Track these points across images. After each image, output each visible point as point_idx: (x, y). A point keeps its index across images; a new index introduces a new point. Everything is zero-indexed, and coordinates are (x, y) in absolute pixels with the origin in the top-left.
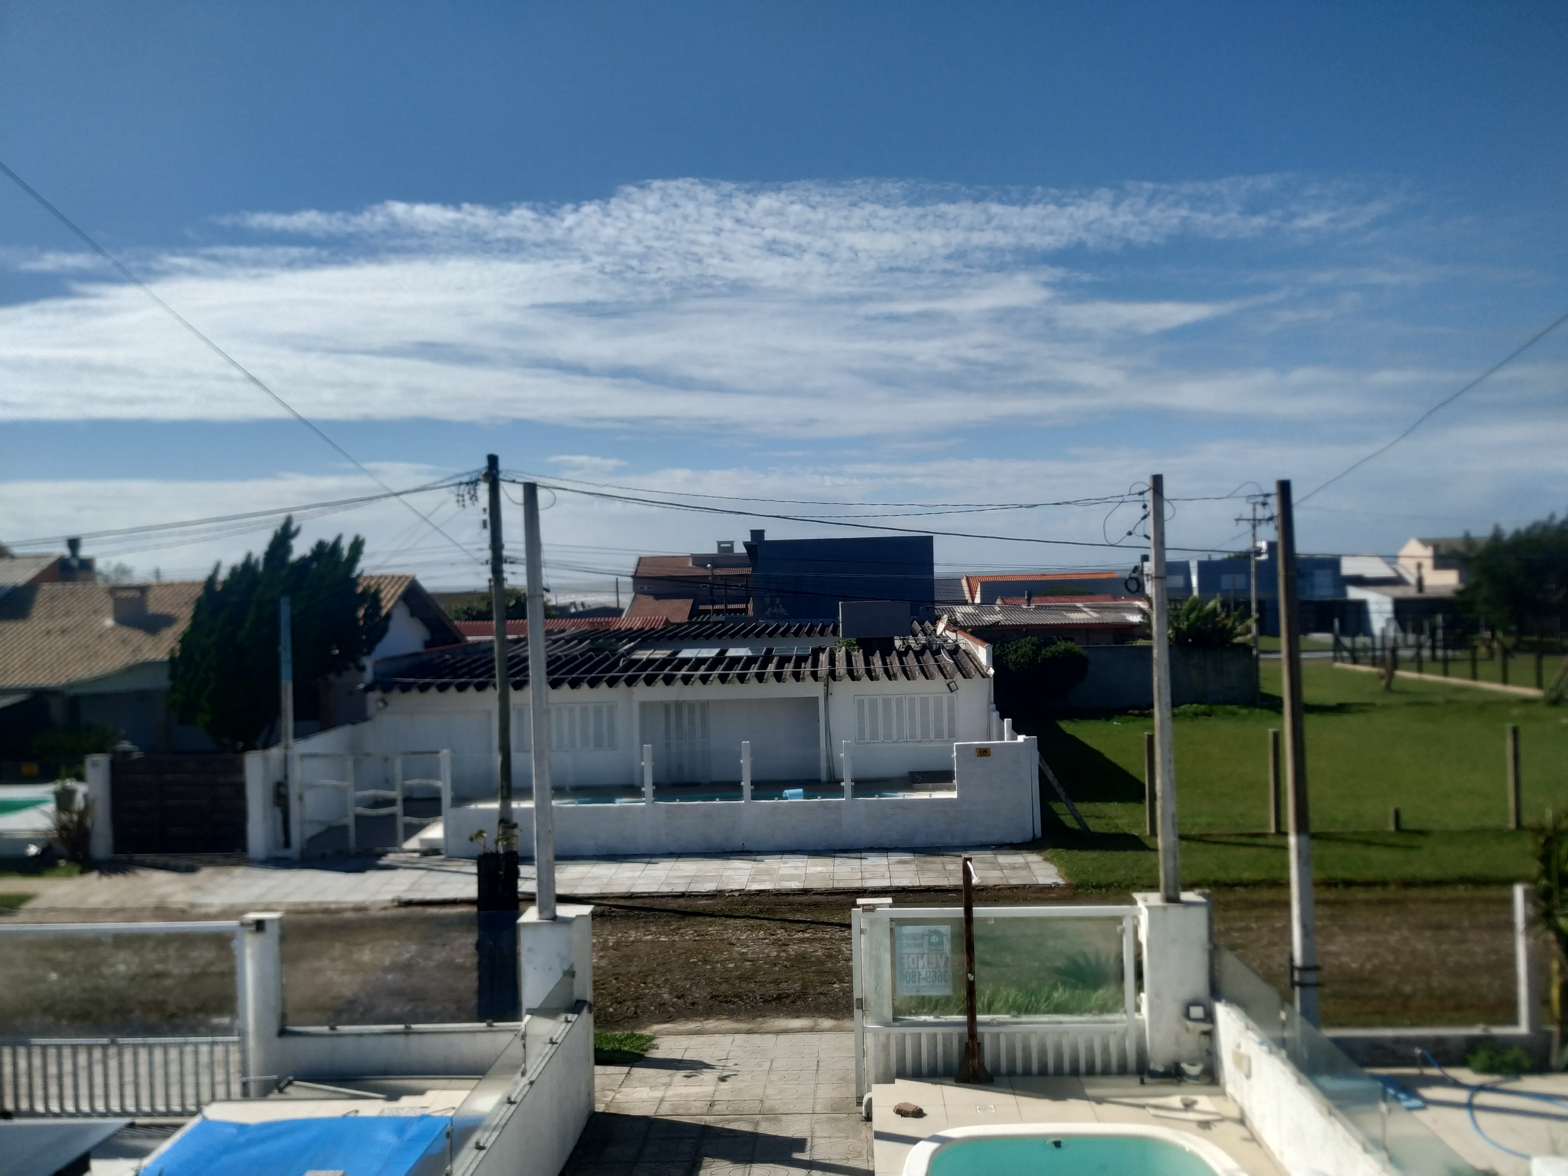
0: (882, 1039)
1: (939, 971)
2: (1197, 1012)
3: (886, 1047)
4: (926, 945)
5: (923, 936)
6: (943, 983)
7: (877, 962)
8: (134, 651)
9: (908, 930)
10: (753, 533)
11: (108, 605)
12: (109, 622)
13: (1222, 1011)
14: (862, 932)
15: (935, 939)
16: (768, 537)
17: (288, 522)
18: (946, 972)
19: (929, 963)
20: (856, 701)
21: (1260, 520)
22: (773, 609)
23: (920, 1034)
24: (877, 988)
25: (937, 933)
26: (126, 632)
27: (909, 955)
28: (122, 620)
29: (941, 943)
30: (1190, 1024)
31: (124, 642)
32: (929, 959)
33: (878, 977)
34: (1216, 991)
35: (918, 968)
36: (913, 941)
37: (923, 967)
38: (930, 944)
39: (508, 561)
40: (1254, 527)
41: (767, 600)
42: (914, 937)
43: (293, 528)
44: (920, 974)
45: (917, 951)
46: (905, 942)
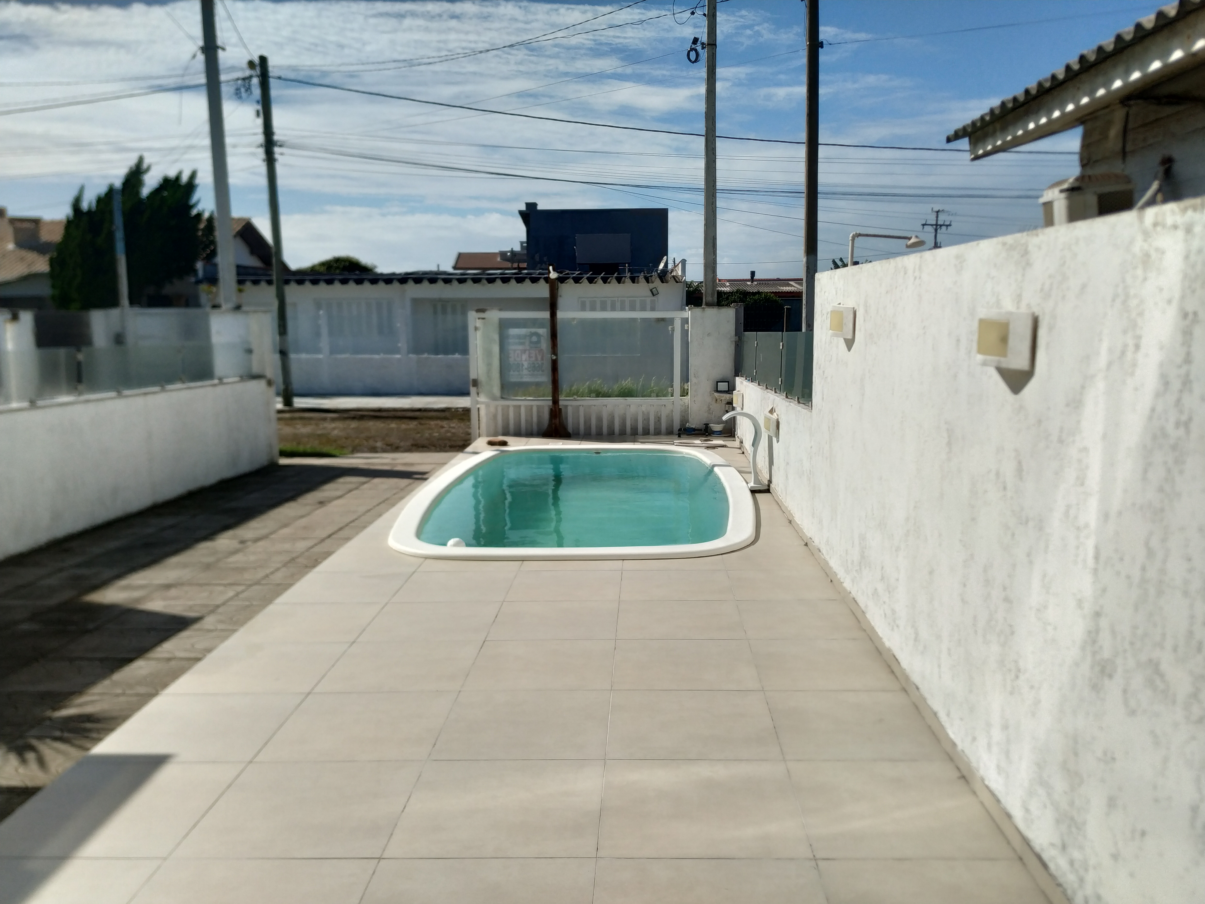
0: (492, 409)
1: (538, 363)
2: (723, 386)
3: (495, 417)
4: (527, 343)
5: (525, 336)
6: (540, 372)
7: (488, 353)
8: (29, 265)
9: (514, 332)
10: (528, 205)
11: (9, 232)
12: (11, 246)
13: (742, 384)
14: (476, 329)
15: (534, 339)
16: (540, 207)
17: (141, 160)
18: (543, 364)
19: (530, 357)
20: (580, 302)
21: (941, 226)
22: (542, 265)
23: (520, 406)
24: (489, 372)
25: (536, 334)
26: (24, 253)
27: (515, 351)
28: (21, 244)
29: (538, 342)
30: (716, 394)
31: (22, 259)
32: (530, 354)
33: (489, 365)
34: (738, 371)
35: (521, 361)
36: (517, 341)
37: (526, 360)
38: (531, 342)
39: (278, 143)
40: (936, 230)
41: (537, 257)
42: (519, 337)
43: (145, 166)
44: (523, 365)
45: (521, 347)
46: (511, 341)
